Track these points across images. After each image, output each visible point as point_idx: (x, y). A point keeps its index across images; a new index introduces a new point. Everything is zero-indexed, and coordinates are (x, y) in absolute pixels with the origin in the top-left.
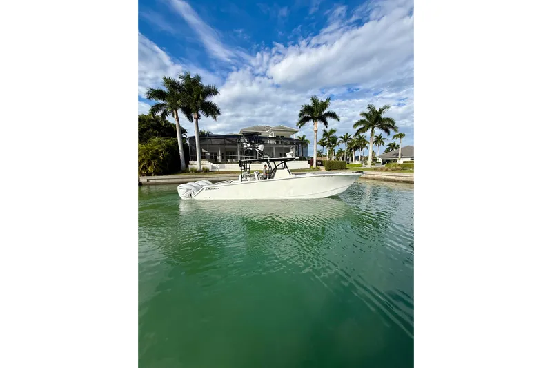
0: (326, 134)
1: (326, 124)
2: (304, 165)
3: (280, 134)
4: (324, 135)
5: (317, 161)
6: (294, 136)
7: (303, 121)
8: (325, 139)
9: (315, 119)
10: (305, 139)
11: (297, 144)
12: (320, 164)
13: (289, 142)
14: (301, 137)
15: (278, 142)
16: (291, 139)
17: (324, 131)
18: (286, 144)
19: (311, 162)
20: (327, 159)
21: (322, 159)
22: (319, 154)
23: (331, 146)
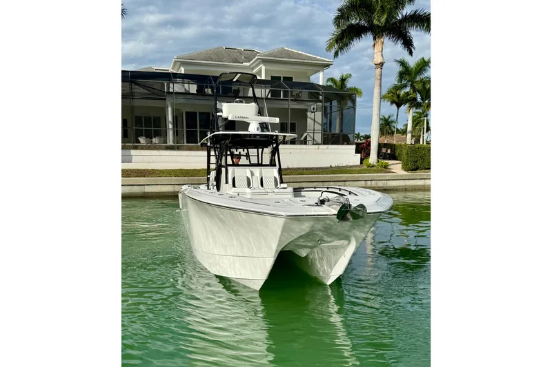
0: (406, 73)
1: (408, 44)
2: (346, 155)
3: (281, 71)
4: (401, 75)
5: (380, 146)
6: (320, 79)
7: (346, 35)
8: (405, 86)
9: (378, 32)
10: (349, 84)
11: (328, 99)
12: (389, 153)
13: (305, 94)
14: (338, 78)
15: (275, 94)
16: (312, 86)
17: (403, 63)
18: (297, 99)
19: (363, 149)
20: (409, 140)
21: (395, 140)
22: (386, 126)
23: (418, 105)
